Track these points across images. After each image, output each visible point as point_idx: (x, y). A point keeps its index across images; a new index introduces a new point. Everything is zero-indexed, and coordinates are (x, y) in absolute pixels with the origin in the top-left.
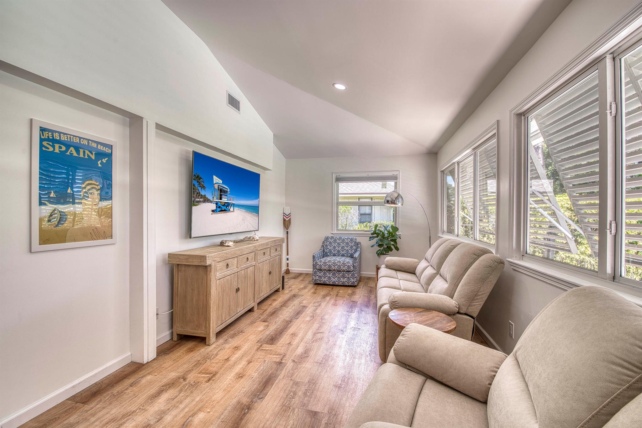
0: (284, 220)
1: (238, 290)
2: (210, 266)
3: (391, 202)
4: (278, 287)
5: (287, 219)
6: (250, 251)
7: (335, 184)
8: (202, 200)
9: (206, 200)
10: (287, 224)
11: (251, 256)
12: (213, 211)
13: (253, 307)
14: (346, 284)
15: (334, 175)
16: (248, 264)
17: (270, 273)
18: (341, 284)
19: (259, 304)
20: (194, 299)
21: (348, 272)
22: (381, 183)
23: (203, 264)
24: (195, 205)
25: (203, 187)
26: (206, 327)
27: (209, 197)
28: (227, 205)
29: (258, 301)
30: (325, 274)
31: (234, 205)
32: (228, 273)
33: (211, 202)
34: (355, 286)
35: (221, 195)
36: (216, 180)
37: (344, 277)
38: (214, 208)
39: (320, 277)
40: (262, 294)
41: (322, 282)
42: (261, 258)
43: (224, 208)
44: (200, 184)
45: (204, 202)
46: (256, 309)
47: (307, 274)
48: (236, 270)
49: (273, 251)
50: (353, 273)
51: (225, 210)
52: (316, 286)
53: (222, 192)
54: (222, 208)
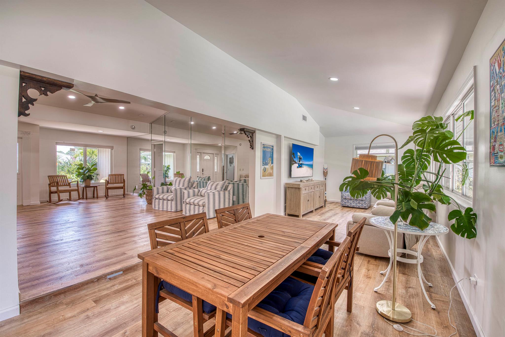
0: (324, 172)
1: (308, 201)
2: (301, 188)
3: (388, 162)
4: (323, 205)
5: (325, 171)
6: (312, 185)
7: (355, 151)
8: (294, 163)
9: (296, 163)
10: (325, 174)
11: (313, 187)
12: (297, 167)
13: (313, 210)
14: (361, 207)
15: (354, 145)
16: (311, 191)
17: (320, 197)
18: (357, 207)
19: (316, 210)
20: (294, 201)
21: (362, 200)
22: (386, 150)
23: (299, 187)
24: (293, 165)
25: (295, 157)
26: (299, 212)
27: (296, 161)
28: (302, 164)
29: (315, 208)
30: (348, 201)
31: (304, 164)
32: (306, 192)
33: (297, 163)
34: (366, 209)
35: (300, 160)
36: (299, 154)
37: (359, 203)
38: (298, 166)
39: (345, 202)
40: (316, 206)
41: (346, 206)
42: (316, 189)
43: (301, 166)
44: (294, 156)
45: (295, 163)
46: (314, 211)
47: (337, 203)
48: (308, 192)
49: (321, 186)
50: (365, 202)
51: (301, 167)
52: (343, 207)
53: (300, 158)
54: (300, 166)
